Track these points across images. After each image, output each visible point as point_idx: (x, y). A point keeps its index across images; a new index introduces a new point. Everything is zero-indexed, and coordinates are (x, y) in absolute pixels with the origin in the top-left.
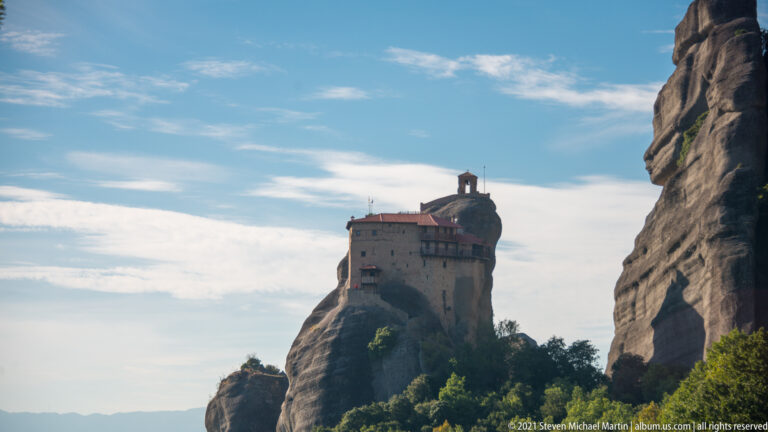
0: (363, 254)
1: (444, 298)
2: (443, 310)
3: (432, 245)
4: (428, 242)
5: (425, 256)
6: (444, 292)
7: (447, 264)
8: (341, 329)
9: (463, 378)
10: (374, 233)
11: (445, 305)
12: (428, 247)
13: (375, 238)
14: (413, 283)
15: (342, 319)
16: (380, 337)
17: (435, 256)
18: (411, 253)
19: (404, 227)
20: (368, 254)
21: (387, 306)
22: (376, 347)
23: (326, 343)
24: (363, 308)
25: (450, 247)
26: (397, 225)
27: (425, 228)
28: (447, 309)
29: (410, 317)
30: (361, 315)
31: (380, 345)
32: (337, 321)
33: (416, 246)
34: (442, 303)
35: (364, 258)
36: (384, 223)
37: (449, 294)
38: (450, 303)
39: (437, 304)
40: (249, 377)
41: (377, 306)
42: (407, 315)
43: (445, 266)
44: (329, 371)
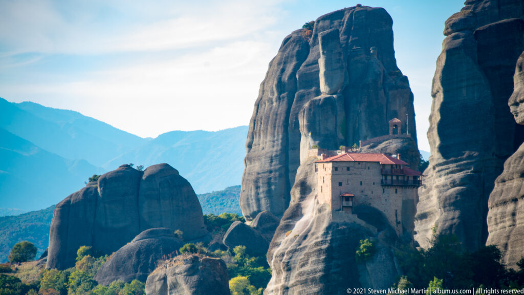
0: (340, 184)
1: (396, 215)
2: (395, 223)
3: (389, 178)
4: (386, 176)
5: (384, 185)
6: (396, 211)
7: (398, 191)
8: (331, 240)
9: (441, 280)
10: (348, 169)
11: (397, 220)
12: (386, 179)
13: (349, 172)
14: (376, 205)
15: (330, 232)
16: (365, 247)
17: (391, 185)
18: (374, 183)
19: (369, 165)
20: (344, 184)
21: (362, 223)
22: (362, 254)
23: (321, 249)
24: (345, 224)
25: (400, 178)
26: (364, 163)
27: (384, 165)
28: (398, 223)
29: (379, 231)
30: (344, 229)
31: (366, 252)
32: (326, 234)
33: (378, 178)
34: (395, 218)
35: (341, 187)
36: (355, 162)
37: (399, 213)
38: (399, 219)
39: (392, 219)
40: (201, 260)
41: (355, 222)
42: (376, 229)
43: (396, 192)
44: (326, 270)
